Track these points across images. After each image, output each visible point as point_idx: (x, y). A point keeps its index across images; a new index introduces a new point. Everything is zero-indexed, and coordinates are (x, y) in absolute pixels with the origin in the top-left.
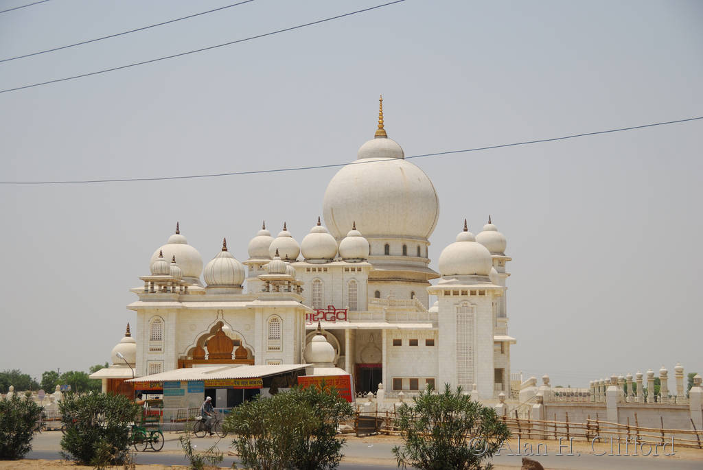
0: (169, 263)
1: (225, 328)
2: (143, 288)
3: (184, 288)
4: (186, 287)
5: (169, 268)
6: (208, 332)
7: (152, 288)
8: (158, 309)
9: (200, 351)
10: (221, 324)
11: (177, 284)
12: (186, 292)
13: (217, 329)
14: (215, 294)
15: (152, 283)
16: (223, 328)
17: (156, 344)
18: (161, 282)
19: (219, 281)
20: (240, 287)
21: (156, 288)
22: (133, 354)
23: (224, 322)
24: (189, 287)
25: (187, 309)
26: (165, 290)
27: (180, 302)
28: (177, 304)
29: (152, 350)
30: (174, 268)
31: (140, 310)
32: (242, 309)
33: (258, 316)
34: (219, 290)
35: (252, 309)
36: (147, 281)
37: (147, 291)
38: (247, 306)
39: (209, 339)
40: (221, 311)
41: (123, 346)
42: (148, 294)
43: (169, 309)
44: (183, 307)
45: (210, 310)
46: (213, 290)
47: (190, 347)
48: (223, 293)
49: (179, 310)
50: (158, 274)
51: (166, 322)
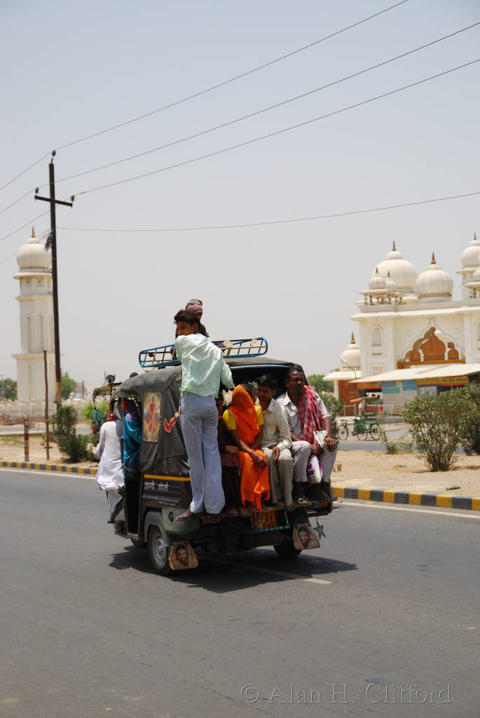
0: (385, 278)
1: (437, 332)
2: (363, 301)
3: (399, 299)
4: (401, 298)
5: (384, 283)
6: (422, 337)
7: (371, 301)
8: (376, 319)
9: (415, 354)
10: (433, 330)
11: (393, 296)
12: (400, 303)
13: (431, 334)
14: (427, 303)
15: (371, 297)
16: (435, 332)
17: (377, 350)
18: (378, 295)
19: (429, 291)
20: (449, 295)
21: (374, 300)
22: (358, 359)
23: (436, 327)
24: (403, 298)
25: (401, 317)
26: (382, 303)
27: (396, 311)
28: (393, 314)
29: (374, 354)
30: (389, 282)
31: (362, 321)
32: (451, 315)
33: (466, 320)
34: (429, 299)
35: (460, 315)
36: (366, 295)
37: (366, 304)
38: (456, 312)
39: (424, 342)
40: (433, 318)
41: (350, 351)
42: (368, 306)
43: (387, 319)
44: (398, 316)
45: (423, 317)
46: (425, 299)
47: (407, 351)
48: (433, 302)
49: (395, 319)
50: (375, 289)
51: (385, 330)
